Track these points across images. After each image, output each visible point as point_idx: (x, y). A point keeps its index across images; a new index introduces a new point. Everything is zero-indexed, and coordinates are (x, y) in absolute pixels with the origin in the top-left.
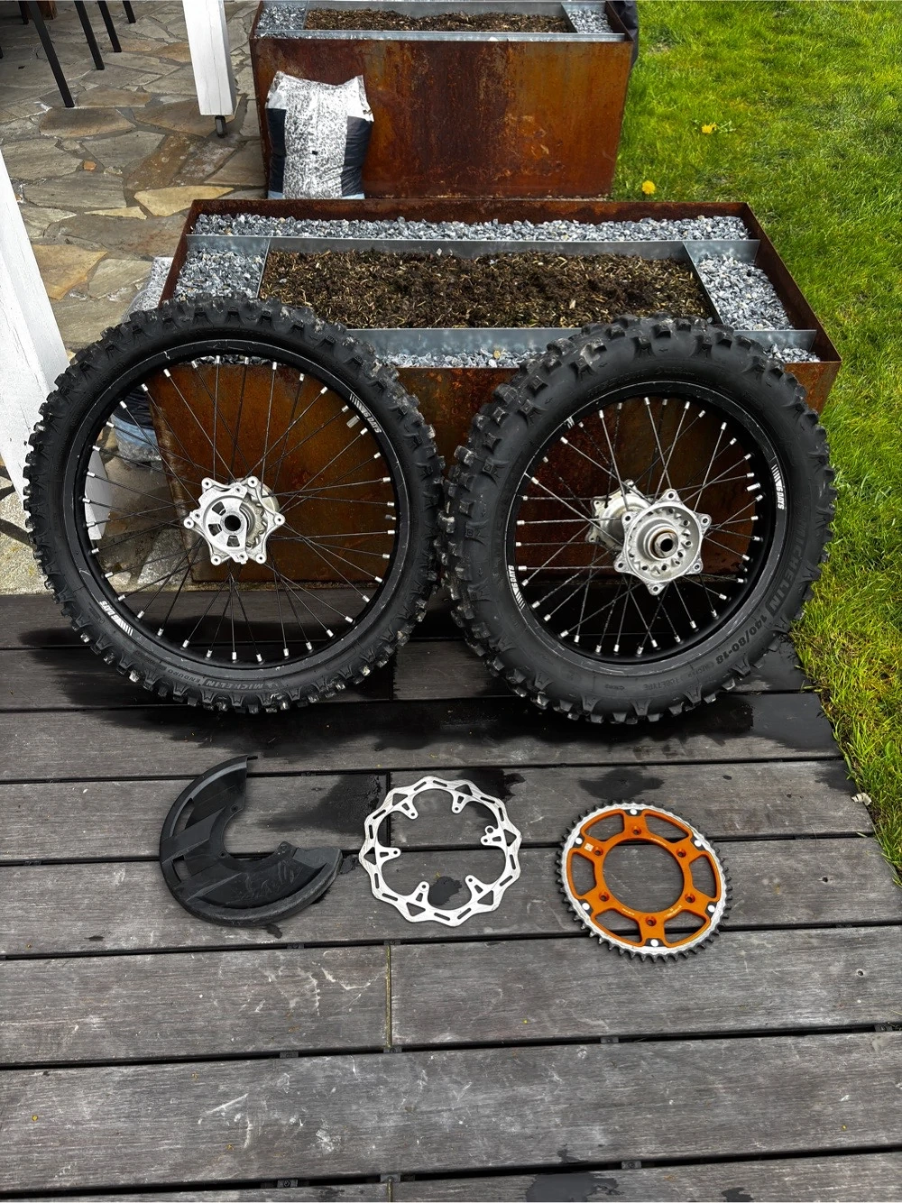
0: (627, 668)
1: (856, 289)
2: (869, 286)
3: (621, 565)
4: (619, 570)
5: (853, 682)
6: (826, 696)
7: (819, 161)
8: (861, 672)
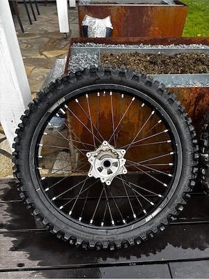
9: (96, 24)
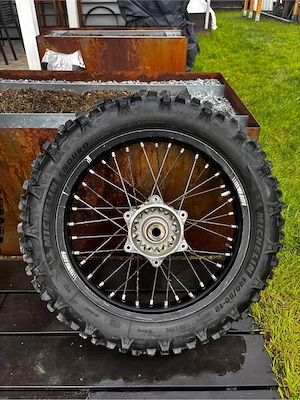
0: (155, 316)
1: (284, 129)
2: (290, 127)
3: (129, 248)
4: (128, 251)
5: (285, 328)
6: (268, 337)
7: (270, 88)
8: (290, 321)
9: (59, 60)
